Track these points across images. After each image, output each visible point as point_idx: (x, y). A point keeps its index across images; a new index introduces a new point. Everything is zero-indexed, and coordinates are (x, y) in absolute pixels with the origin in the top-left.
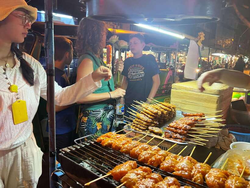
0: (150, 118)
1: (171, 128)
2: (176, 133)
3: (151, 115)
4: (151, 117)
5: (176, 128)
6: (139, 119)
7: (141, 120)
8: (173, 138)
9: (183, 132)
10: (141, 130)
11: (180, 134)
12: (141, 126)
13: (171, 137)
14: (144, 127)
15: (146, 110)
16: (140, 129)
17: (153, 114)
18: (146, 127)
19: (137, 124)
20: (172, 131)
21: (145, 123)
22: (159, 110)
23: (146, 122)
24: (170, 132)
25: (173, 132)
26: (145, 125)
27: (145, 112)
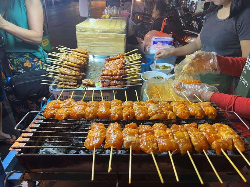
0: (76, 71)
1: (106, 77)
2: (113, 80)
3: (76, 67)
4: (77, 69)
5: (111, 75)
6: (65, 74)
7: (68, 75)
8: (112, 86)
9: (120, 78)
10: (72, 86)
11: (117, 80)
12: (70, 82)
13: (109, 85)
14: (74, 82)
15: (68, 62)
16: (70, 85)
17: (78, 66)
18: (76, 81)
19: (65, 82)
20: (108, 79)
21: (74, 78)
22: (80, 59)
23: (74, 76)
24: (106, 80)
25: (110, 79)
26: (75, 80)
27: (68, 65)
